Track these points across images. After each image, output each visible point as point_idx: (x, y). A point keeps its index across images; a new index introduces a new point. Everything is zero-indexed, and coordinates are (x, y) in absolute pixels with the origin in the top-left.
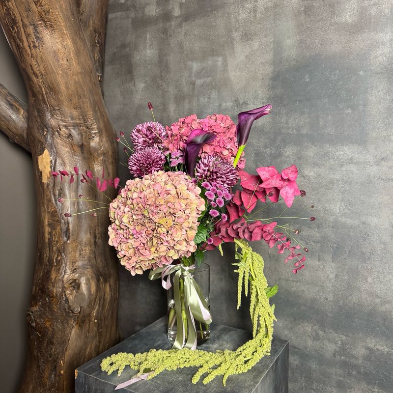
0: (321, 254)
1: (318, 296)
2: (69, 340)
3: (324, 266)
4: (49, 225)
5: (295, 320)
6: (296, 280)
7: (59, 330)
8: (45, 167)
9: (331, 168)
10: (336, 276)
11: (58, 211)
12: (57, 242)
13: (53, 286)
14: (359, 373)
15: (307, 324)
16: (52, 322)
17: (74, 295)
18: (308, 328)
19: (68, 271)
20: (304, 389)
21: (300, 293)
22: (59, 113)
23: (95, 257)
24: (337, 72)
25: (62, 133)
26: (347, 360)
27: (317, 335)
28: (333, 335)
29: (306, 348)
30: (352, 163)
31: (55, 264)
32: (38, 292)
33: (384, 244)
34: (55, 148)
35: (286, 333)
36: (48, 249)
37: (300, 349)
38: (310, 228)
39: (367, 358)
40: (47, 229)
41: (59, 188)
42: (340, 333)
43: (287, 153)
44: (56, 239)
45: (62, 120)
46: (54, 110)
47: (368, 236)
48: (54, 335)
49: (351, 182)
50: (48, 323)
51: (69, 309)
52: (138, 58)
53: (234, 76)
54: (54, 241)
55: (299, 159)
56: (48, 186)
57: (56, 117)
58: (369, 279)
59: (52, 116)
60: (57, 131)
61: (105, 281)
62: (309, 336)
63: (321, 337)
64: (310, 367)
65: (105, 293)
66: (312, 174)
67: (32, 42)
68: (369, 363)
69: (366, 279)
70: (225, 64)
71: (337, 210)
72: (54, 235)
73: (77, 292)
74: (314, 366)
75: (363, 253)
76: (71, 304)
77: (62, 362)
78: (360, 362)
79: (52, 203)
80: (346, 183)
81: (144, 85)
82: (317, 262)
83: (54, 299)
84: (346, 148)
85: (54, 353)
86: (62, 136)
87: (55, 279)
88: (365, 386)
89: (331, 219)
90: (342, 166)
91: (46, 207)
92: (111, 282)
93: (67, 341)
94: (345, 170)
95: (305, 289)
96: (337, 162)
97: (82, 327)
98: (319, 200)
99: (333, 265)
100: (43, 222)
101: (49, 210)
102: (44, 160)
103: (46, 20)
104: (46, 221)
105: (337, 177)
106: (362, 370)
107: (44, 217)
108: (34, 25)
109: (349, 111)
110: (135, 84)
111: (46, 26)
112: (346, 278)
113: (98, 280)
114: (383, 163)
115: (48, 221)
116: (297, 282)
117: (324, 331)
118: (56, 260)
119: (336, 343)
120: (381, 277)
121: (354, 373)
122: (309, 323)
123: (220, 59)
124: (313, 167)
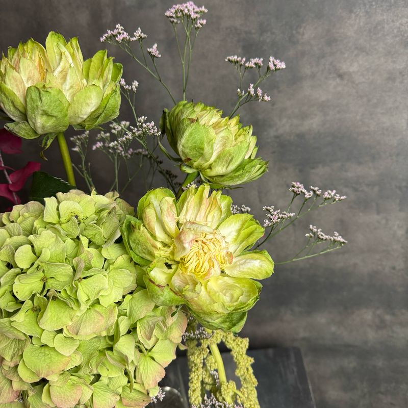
1: (380, 268)
27: (382, 321)
38: (360, 163)
43: (306, 36)
74: (380, 363)
117: (393, 314)
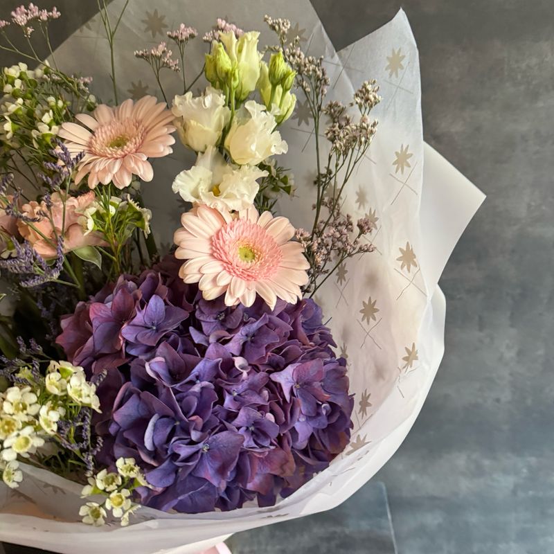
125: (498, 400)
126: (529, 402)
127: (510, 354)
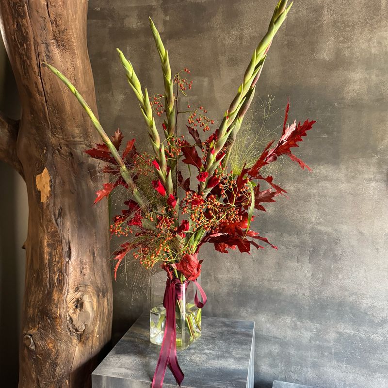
0: (299, 256)
2: (74, 358)
3: (302, 267)
4: (48, 245)
5: (276, 314)
6: (277, 279)
7: (64, 350)
8: (44, 187)
9: (308, 184)
10: (312, 275)
11: (59, 231)
12: (58, 262)
13: (57, 307)
14: (330, 353)
15: (287, 317)
16: (56, 343)
17: (78, 314)
18: (288, 320)
19: (71, 291)
20: (284, 372)
21: (281, 291)
22: (60, 131)
23: (94, 274)
24: (316, 101)
25: (62, 151)
26: (321, 344)
28: (309, 324)
29: (286, 337)
30: (327, 180)
31: (57, 284)
32: (37, 315)
33: (353, 247)
34: (55, 167)
35: (268, 326)
36: (48, 270)
37: (280, 339)
39: (337, 341)
40: (47, 250)
41: (59, 208)
42: (315, 322)
44: (57, 259)
45: (63, 139)
46: (56, 128)
47: (339, 241)
48: (58, 355)
49: (325, 196)
50: (51, 345)
51: (73, 328)
52: (117, 69)
53: (220, 97)
54: (55, 262)
55: (281, 175)
56: (48, 206)
57: (57, 135)
58: (340, 276)
59: (53, 134)
60: (58, 150)
61: (104, 296)
62: (288, 327)
63: (299, 327)
64: (289, 353)
65: (104, 307)
66: (292, 188)
67: (41, 60)
68: (339, 344)
69: (337, 276)
70: (211, 84)
71: (313, 220)
72: (55, 255)
73: (80, 310)
75: (335, 255)
76: (74, 323)
77: (67, 381)
78: (331, 344)
79: (53, 224)
80: (321, 197)
81: (123, 97)
82: (296, 264)
83: (58, 320)
84: (322, 167)
85: (59, 374)
86: (63, 154)
87: (58, 299)
88: (336, 363)
89: (309, 227)
90: (318, 182)
91: (45, 227)
92: (108, 296)
93: (72, 360)
94: (321, 186)
95: (285, 287)
96: (314, 179)
97: (85, 344)
98: (298, 211)
99: (310, 265)
100: (42, 242)
101: (49, 230)
102: (43, 179)
103: (59, 39)
104: (46, 241)
105: (315, 191)
106: (333, 351)
107: (43, 237)
108: (46, 43)
109: (325, 136)
110: (113, 94)
111: (58, 45)
112: (321, 276)
113: (98, 296)
114: (352, 181)
115: (48, 241)
116: (278, 281)
118: (57, 280)
119: (311, 331)
120: (349, 274)
121: (326, 354)
122: (288, 316)
123: (206, 79)
124: (294, 183)
125: (304, 295)
126: (316, 297)
127: (309, 275)
